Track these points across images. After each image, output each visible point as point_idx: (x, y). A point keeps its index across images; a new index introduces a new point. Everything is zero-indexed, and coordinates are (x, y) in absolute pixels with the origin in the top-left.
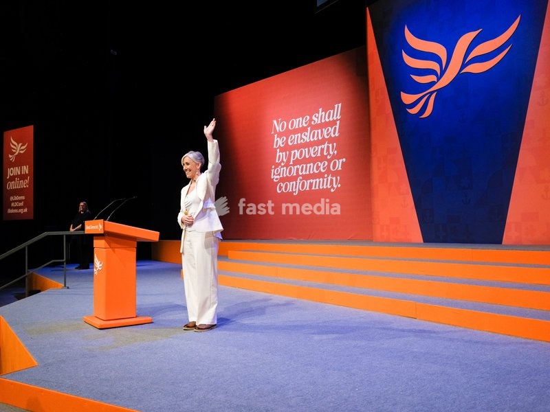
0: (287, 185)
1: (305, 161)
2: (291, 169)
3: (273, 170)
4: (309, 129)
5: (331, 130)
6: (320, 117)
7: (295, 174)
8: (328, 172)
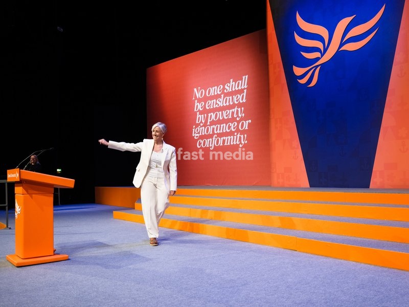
0: (205, 141)
1: (219, 122)
2: (208, 128)
3: (194, 129)
4: (222, 96)
5: (240, 97)
6: (231, 86)
7: (211, 133)
8: (238, 131)
